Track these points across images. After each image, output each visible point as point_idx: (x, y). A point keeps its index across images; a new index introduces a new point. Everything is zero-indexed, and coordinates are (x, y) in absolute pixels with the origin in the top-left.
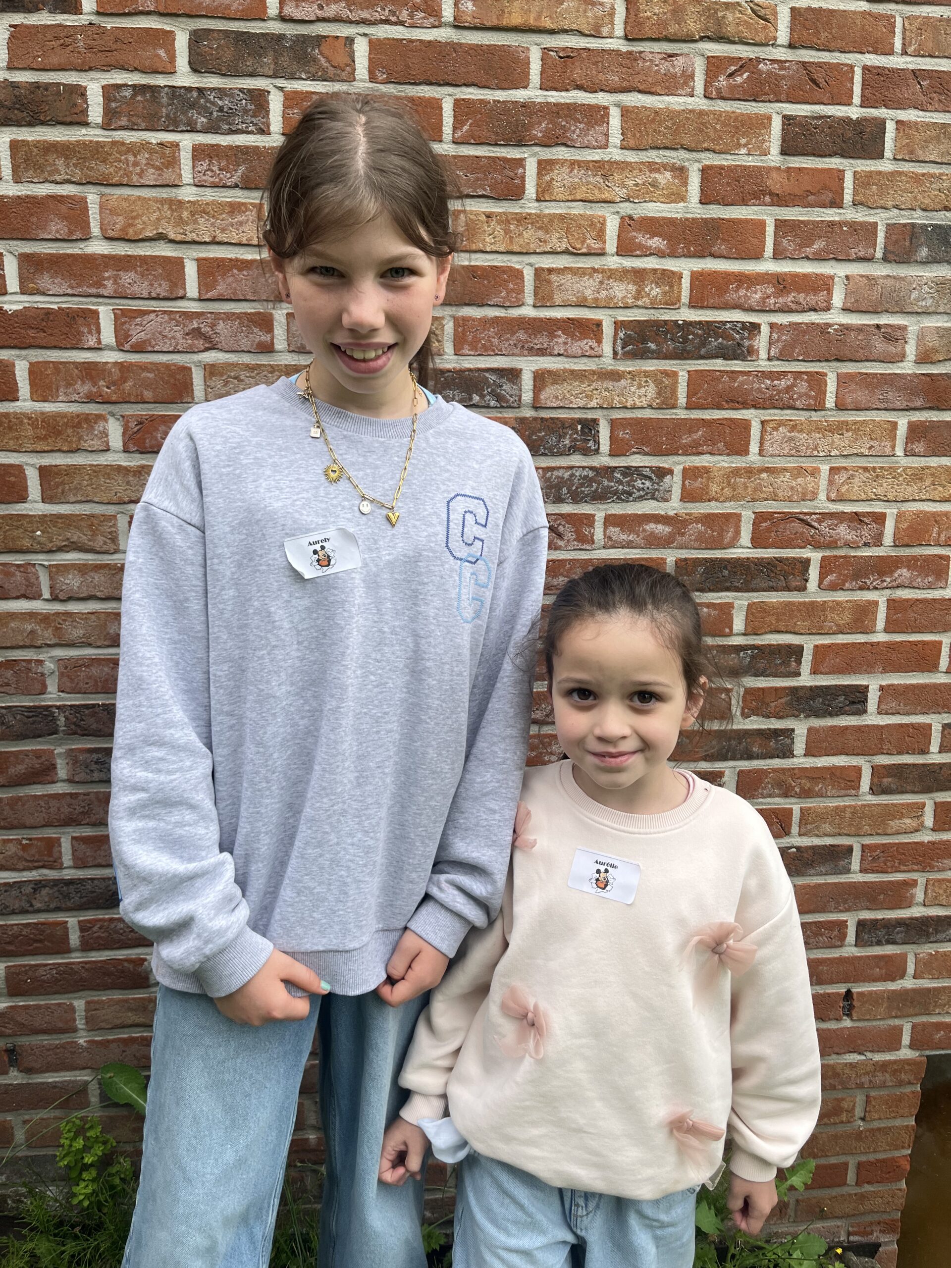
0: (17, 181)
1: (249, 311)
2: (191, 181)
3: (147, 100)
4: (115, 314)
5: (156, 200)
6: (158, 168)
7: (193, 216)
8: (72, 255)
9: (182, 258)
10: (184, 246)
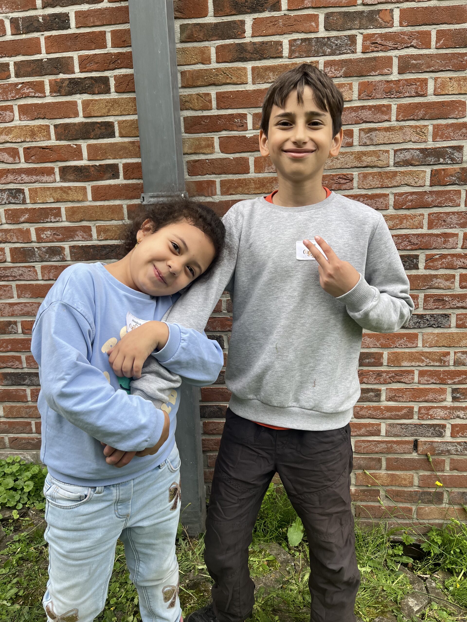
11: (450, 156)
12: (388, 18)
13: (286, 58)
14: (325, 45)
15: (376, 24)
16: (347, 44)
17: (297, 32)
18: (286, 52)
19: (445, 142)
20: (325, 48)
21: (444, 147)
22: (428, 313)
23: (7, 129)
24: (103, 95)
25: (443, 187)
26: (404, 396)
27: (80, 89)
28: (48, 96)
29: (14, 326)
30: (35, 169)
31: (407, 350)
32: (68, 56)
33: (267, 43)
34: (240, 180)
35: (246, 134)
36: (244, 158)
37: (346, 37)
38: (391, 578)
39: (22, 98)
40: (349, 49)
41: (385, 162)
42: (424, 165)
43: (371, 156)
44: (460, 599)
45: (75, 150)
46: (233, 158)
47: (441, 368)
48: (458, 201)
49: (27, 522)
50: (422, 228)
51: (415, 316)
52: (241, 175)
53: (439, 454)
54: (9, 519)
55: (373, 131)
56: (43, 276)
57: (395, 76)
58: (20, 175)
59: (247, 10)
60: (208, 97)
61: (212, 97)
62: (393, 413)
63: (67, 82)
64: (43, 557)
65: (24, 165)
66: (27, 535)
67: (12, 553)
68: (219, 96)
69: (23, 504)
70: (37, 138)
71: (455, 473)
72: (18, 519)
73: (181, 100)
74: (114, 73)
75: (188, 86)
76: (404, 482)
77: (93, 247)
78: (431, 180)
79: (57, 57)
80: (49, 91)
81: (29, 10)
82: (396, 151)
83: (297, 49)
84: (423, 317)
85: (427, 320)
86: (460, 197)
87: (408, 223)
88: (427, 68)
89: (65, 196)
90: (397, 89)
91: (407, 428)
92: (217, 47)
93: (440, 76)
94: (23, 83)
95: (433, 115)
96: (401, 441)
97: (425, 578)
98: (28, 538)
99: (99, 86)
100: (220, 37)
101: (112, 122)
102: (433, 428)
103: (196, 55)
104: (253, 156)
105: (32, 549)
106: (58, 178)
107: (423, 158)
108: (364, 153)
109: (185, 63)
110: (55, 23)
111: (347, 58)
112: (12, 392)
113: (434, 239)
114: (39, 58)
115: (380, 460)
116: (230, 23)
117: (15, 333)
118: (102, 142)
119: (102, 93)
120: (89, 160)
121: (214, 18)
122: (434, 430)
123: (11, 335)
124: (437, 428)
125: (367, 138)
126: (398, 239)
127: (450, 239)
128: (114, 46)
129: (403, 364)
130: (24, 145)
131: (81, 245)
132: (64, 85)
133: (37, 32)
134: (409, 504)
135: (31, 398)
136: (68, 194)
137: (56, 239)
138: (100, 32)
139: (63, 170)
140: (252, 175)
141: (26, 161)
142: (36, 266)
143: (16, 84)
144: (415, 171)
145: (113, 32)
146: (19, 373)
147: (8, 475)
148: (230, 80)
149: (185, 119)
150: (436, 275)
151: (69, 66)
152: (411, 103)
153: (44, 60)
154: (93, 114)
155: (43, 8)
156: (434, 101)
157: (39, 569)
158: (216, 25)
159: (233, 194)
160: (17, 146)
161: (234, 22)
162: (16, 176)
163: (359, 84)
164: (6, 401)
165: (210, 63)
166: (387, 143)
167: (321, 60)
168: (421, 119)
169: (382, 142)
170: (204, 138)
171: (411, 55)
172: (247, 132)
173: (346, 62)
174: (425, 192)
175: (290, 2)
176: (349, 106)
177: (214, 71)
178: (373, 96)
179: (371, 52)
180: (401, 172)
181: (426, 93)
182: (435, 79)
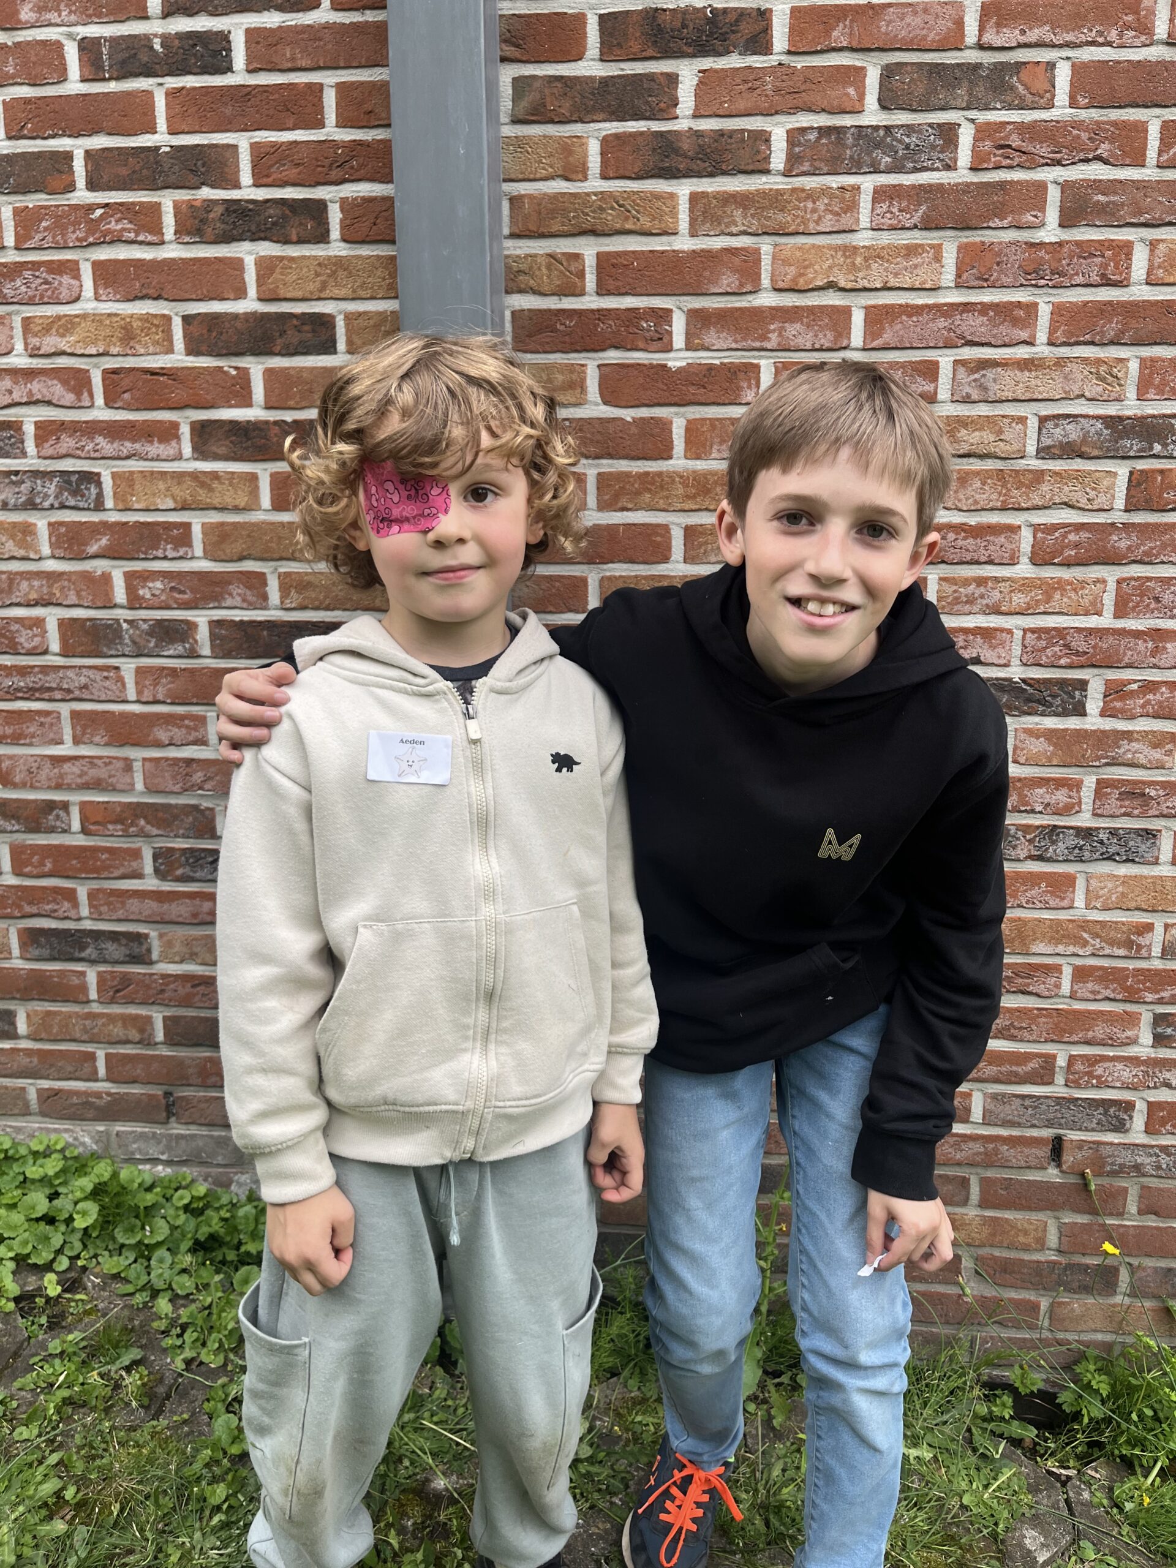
0: (693, 234)
1: (914, 359)
2: (869, 225)
3: (832, 143)
4: (776, 368)
5: (830, 247)
6: (838, 214)
7: (866, 261)
8: (740, 309)
9: (850, 307)
10: (853, 294)
12: (1041, 85)
13: (779, 173)
14: (878, 146)
15: (1009, 99)
16: (933, 147)
17: (810, 110)
18: (778, 161)
19: (1167, 402)
20: (878, 154)
21: (1164, 416)
22: (1103, 825)
23: (63, 321)
24: (311, 246)
25: (1159, 515)
26: (1034, 1027)
27: (253, 228)
28: (170, 242)
29: (62, 813)
30: (132, 424)
31: (1046, 915)
32: (225, 142)
33: (731, 134)
34: (647, 474)
35: (667, 360)
36: (660, 419)
37: (932, 128)
38: (982, 1477)
39: (103, 243)
40: (938, 158)
41: (1016, 447)
42: (1112, 457)
43: (980, 430)
44: (1150, 1537)
45: (234, 382)
46: (633, 418)
47: (1129, 961)
49: (80, 1304)
50: (1099, 613)
51: (1071, 831)
52: (650, 463)
53: (1114, 1174)
54: (35, 1296)
55: (989, 367)
56: (139, 692)
57: (1050, 232)
58: (92, 439)
60: (577, 265)
61: (587, 263)
62: (1003, 1069)
63: (219, 210)
64: (122, 1399)
65: (101, 413)
66: (82, 1339)
67: (44, 1385)
68: (603, 260)
69: (70, 1258)
70: (138, 347)
71: (1152, 1221)
72: (59, 1296)
73: (508, 268)
74: (340, 191)
75: (528, 233)
76: (1022, 1239)
77: (270, 625)
78: (1129, 497)
79: (196, 142)
80: (172, 230)
81: (128, 19)
82: (1043, 420)
83: (809, 153)
84: (1091, 835)
85: (1101, 842)
87: (1065, 600)
88: (1134, 215)
89: (202, 495)
90: (1054, 265)
91: (1036, 1107)
92: (605, 137)
93: (1163, 237)
94: (107, 205)
95: (1142, 333)
96: (1021, 1137)
97: (1063, 1478)
98: (85, 1348)
99: (301, 224)
100: (613, 113)
101: (329, 315)
102: (1101, 1110)
104: (684, 416)
105: (94, 1377)
106: (187, 449)
107: (1110, 441)
108: (962, 422)
109: (521, 176)
110: (195, 55)
111: (932, 182)
112: (51, 977)
113: (1129, 642)
114: (149, 144)
115: (964, 1183)
116: (641, 81)
117: (64, 831)
118: (302, 365)
119: (308, 242)
120: (268, 407)
121: (599, 65)
122: (1105, 1114)
123: (53, 835)
124: (1112, 1110)
125: (974, 384)
126: (1039, 638)
127: (1168, 645)
128: (343, 122)
129: (1035, 949)
130: (105, 363)
131: (237, 619)
132: (212, 215)
133: (148, 75)
134: (1033, 1293)
135: (98, 992)
136: (211, 489)
137: (176, 600)
138: (309, 85)
139: (201, 430)
140: (679, 462)
141: (109, 404)
142: (123, 667)
143: (91, 208)
144: (1090, 473)
145: (342, 89)
146: (70, 930)
147: (33, 1181)
148: (634, 224)
149: (516, 315)
150: (1129, 731)
151: (226, 170)
152: (1088, 302)
153: (163, 149)
154: (282, 293)
155: (166, 15)
156: (1145, 298)
157: (113, 1428)
158: (606, 82)
159: (628, 510)
160: (86, 364)
161: (651, 77)
162: (80, 440)
163: (960, 248)
164: (33, 999)
165: (586, 179)
166: (1023, 398)
167: (866, 185)
168: (1112, 343)
169: (1010, 395)
170: (560, 364)
171: (1095, 180)
172: (672, 355)
173: (930, 192)
174: (1113, 524)
175: (795, 31)
176: (930, 301)
177: (594, 198)
178: (992, 278)
179: (994, 168)
180: (1056, 473)
181: (1128, 279)
182: (1151, 244)
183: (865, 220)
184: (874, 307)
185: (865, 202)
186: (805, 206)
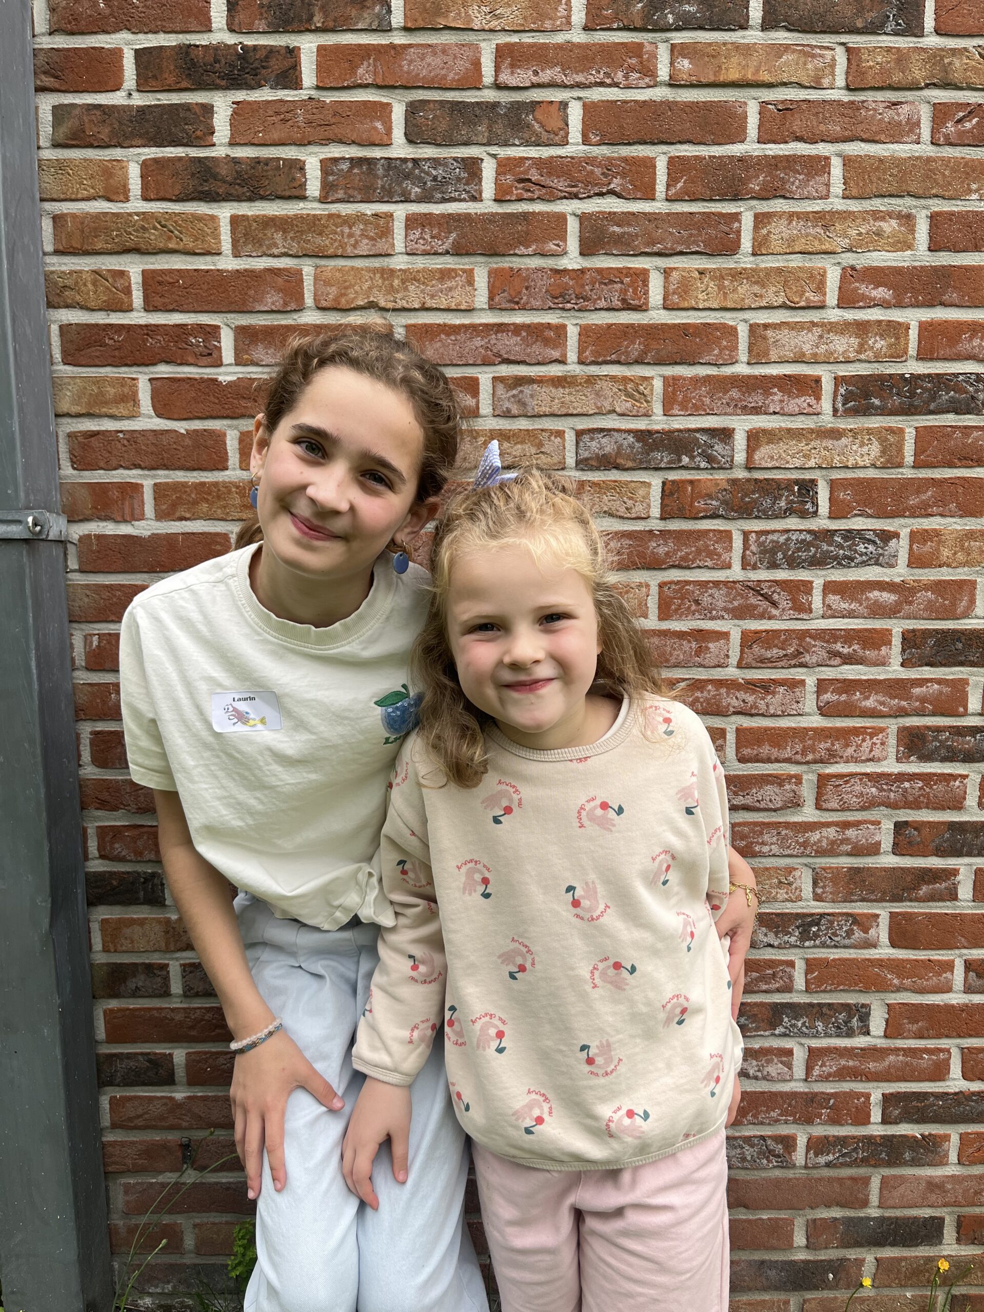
11: (703, 451)
12: (555, 124)
13: (315, 200)
14: (407, 176)
15: (526, 136)
16: (459, 179)
17: (341, 142)
18: (313, 187)
19: (690, 418)
20: (407, 184)
21: (689, 430)
25: (692, 522)
33: (267, 161)
34: (203, 484)
35: (217, 374)
36: (213, 431)
37: (457, 161)
40: (464, 190)
41: (556, 459)
42: (645, 469)
43: (522, 442)
46: (187, 430)
48: (725, 556)
50: (645, 616)
52: (205, 474)
55: (526, 383)
57: (572, 260)
59: (218, 81)
60: (122, 281)
61: (133, 280)
68: (149, 277)
73: (52, 284)
75: (71, 250)
78: (663, 506)
82: (579, 434)
83: (342, 182)
86: (731, 547)
88: (647, 245)
90: (578, 290)
92: (144, 162)
93: (676, 266)
95: (663, 353)
100: (151, 139)
103: (92, 177)
104: (236, 428)
107: (642, 454)
108: (505, 435)
109: (62, 196)
111: (460, 211)
113: (675, 643)
116: (177, 109)
121: (136, 95)
125: (512, 399)
127: (711, 645)
140: (233, 473)
144: (627, 483)
148: (178, 243)
149: (64, 329)
152: (612, 325)
156: (663, 322)
158: (143, 111)
159: (186, 519)
161: (187, 107)
163: (490, 273)
165: (127, 200)
166: (559, 413)
167: (399, 213)
168: (638, 362)
169: (547, 410)
170: (111, 378)
171: (610, 213)
172: (222, 369)
173: (459, 220)
174: (651, 531)
175: (322, 69)
176: (467, 321)
177: (136, 218)
178: (522, 301)
179: (516, 200)
180: (594, 484)
181: (646, 304)
182: (665, 271)
183: (399, 244)
184: (414, 325)
185: (399, 228)
186: (342, 231)
